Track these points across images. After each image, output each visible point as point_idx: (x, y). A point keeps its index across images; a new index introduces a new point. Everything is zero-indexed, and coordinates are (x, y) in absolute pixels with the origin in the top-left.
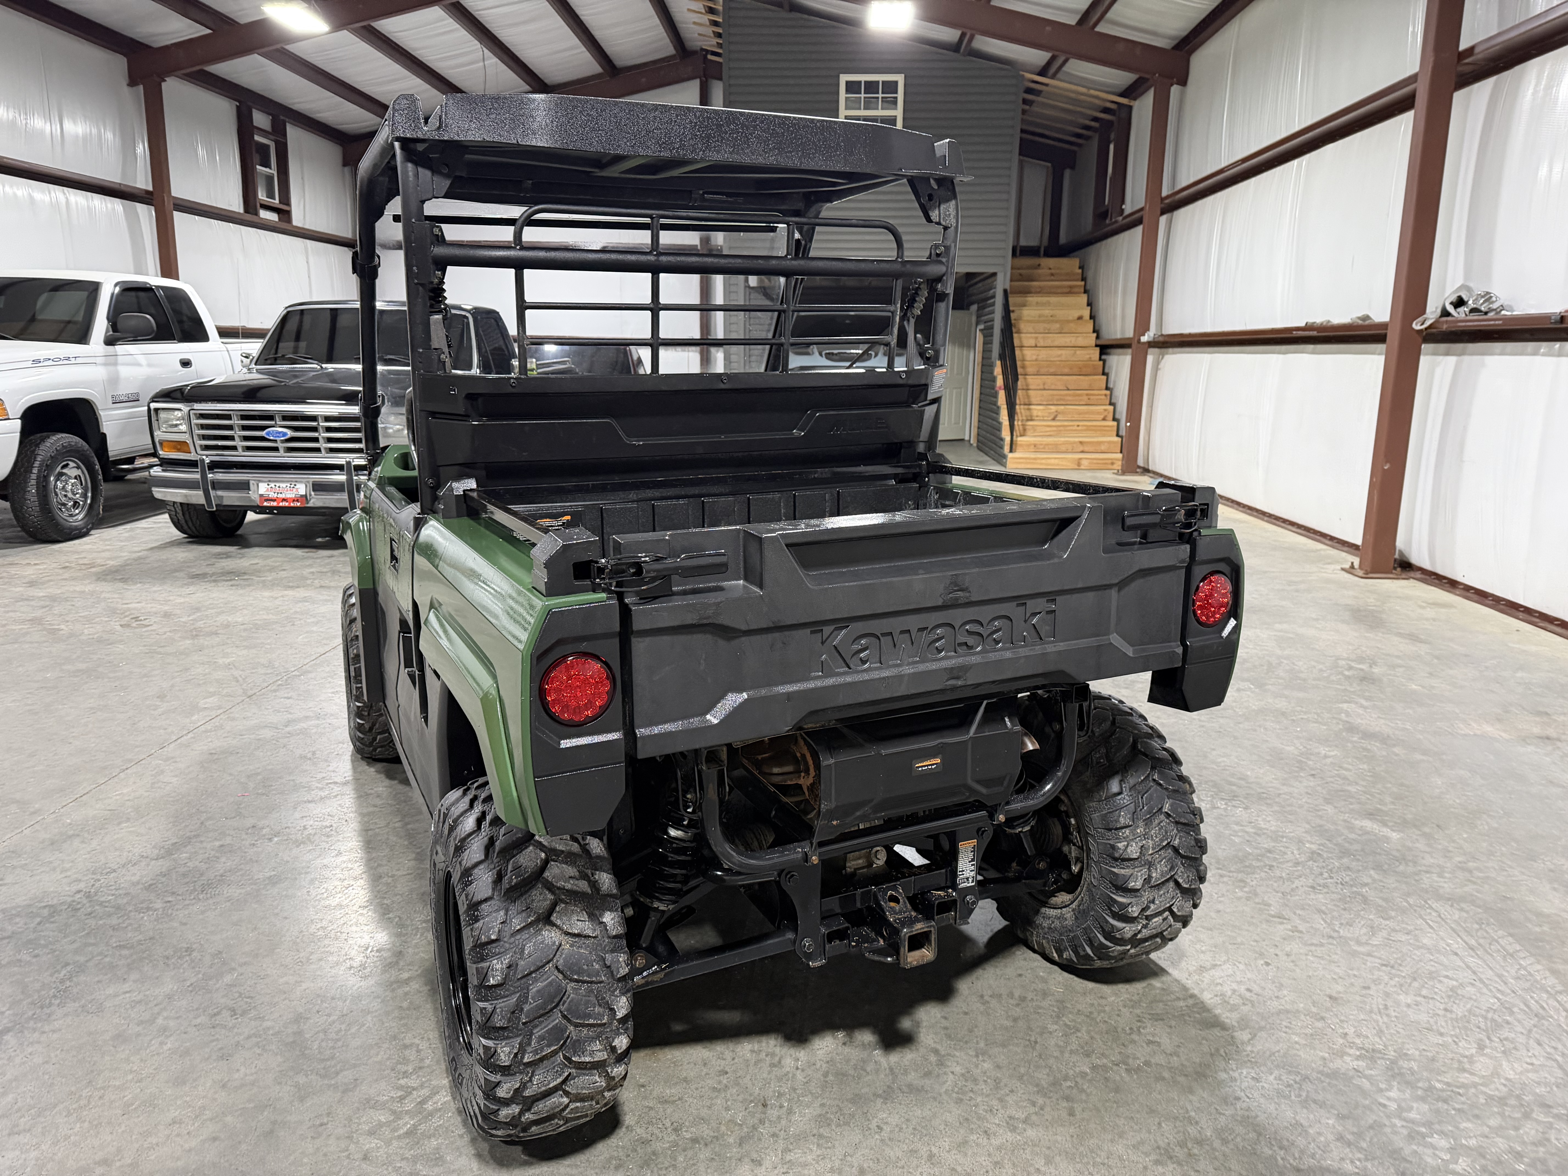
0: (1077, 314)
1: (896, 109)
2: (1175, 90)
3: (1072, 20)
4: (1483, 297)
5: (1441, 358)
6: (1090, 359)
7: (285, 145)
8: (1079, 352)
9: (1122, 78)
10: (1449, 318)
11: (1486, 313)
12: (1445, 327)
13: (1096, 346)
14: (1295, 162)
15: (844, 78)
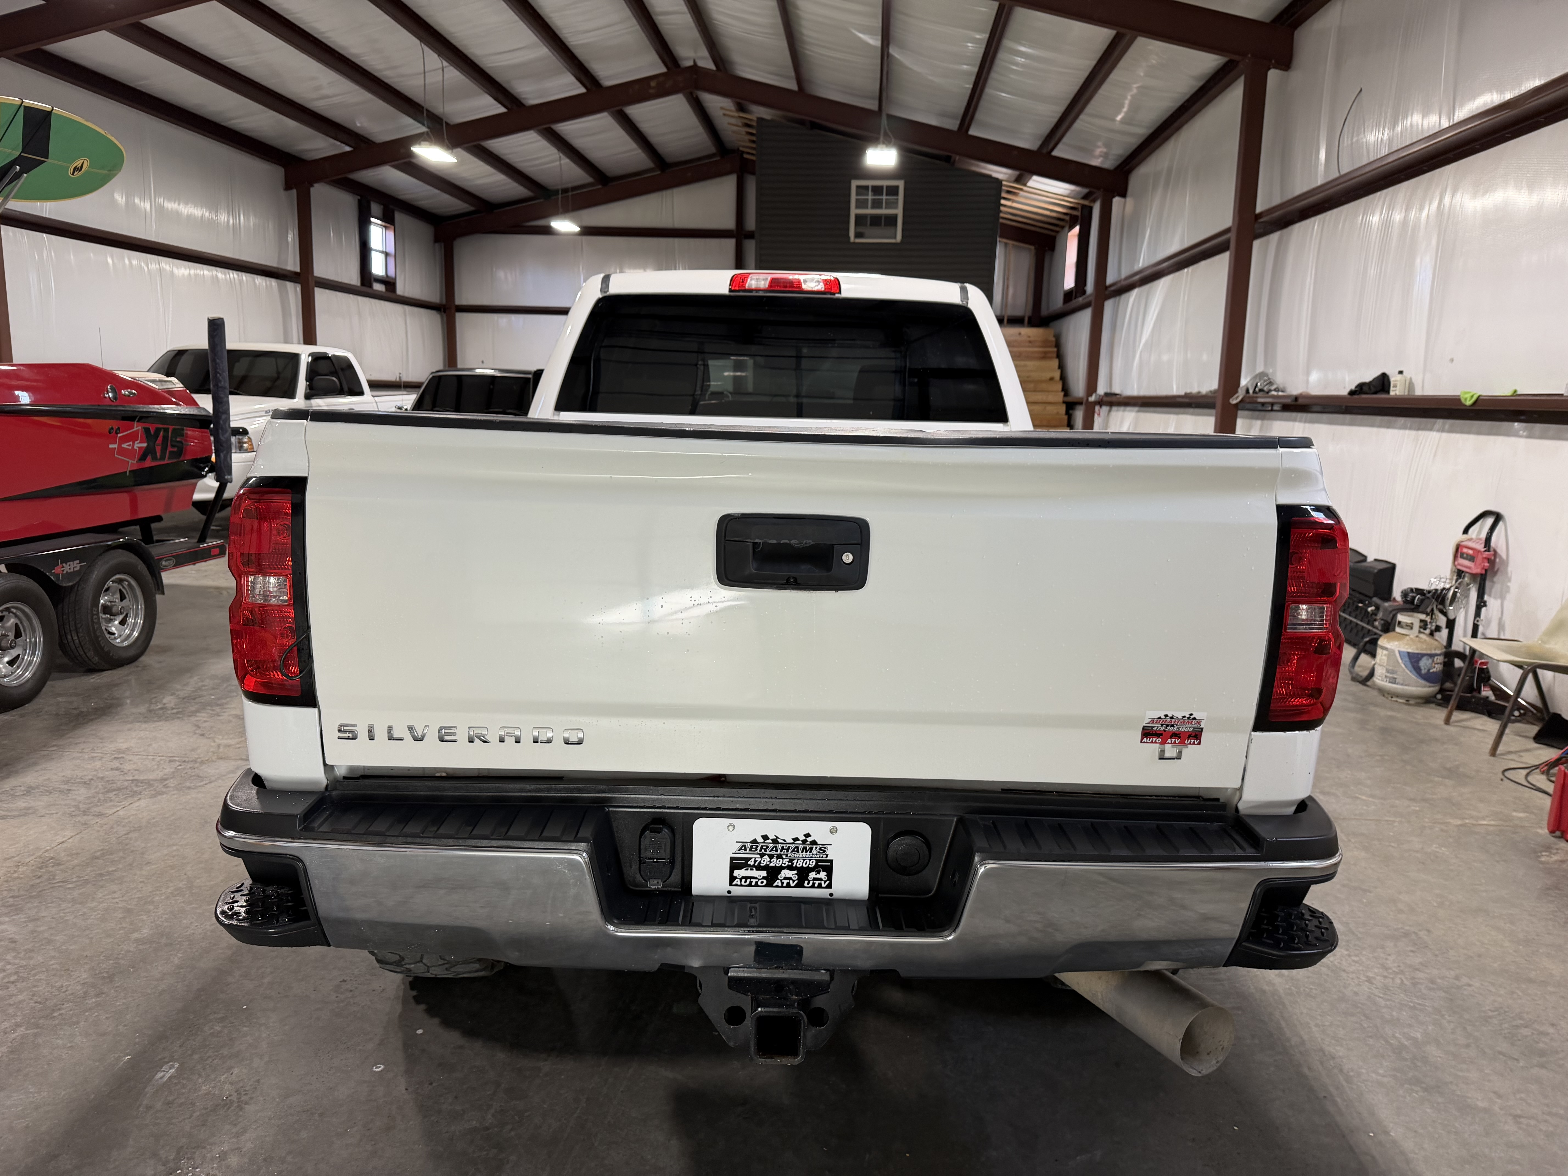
0: (1049, 375)
1: (896, 208)
2: (1117, 201)
4: (1267, 381)
8: (1049, 408)
10: (1251, 395)
11: (1268, 393)
12: (1248, 401)
13: (1065, 403)
15: (855, 183)
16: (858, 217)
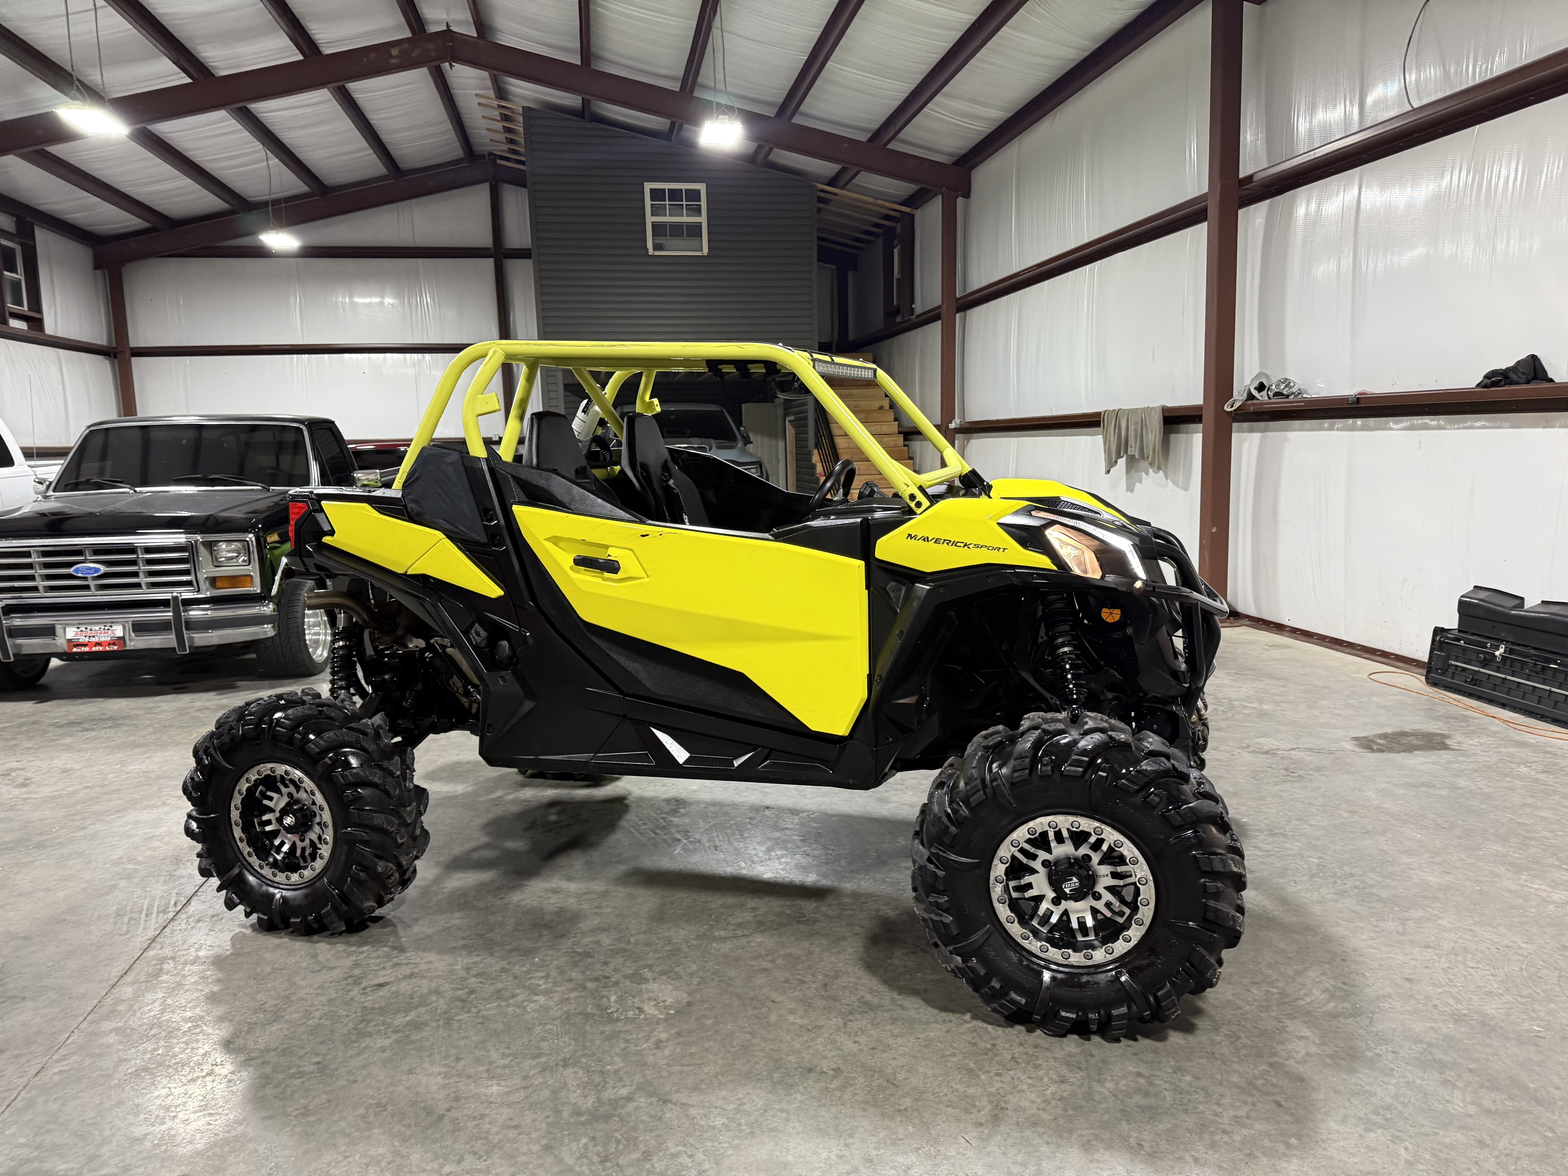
1: (700, 216)
2: (960, 201)
3: (864, 138)
4: (1283, 383)
5: (1246, 434)
6: (896, 446)
7: (34, 248)
8: (885, 439)
9: (904, 188)
10: (1255, 401)
11: (1288, 396)
12: (1252, 408)
13: (900, 433)
14: (1088, 267)
15: (648, 186)
16: (654, 225)
